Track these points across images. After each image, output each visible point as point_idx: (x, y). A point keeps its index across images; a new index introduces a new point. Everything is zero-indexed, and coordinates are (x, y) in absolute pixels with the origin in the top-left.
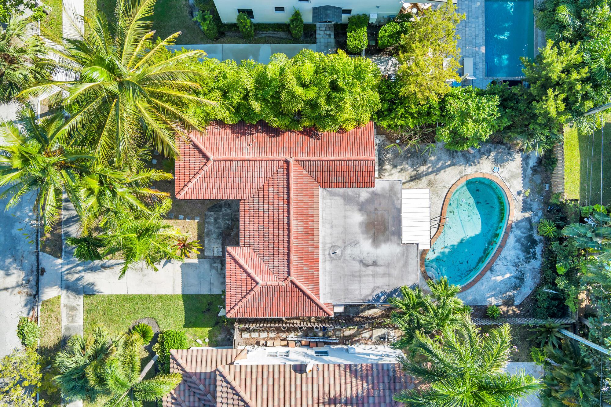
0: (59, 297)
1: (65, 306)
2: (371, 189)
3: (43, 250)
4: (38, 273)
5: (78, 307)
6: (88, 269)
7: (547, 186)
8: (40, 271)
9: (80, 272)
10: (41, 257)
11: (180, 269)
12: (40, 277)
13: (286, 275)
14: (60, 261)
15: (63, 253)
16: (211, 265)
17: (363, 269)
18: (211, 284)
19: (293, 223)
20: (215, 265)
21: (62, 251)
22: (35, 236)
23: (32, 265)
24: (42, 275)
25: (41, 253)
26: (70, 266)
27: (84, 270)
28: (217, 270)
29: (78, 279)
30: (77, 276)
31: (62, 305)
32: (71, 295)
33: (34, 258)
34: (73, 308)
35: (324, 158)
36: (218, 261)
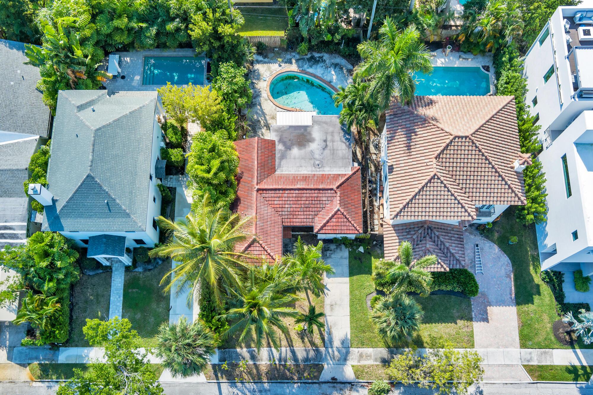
0: (353, 366)
1: (359, 361)
2: (277, 143)
3: (317, 377)
4: (335, 382)
5: (360, 352)
6: (331, 344)
7: (275, 49)
8: (334, 381)
9: (333, 351)
10: (323, 380)
11: (331, 279)
12: (338, 381)
13: (333, 192)
14: (326, 366)
15: (320, 363)
16: (328, 258)
17: (329, 148)
18: (341, 258)
19: (298, 186)
20: (328, 255)
21: (319, 364)
22: (307, 385)
23: (329, 387)
24: (336, 379)
25: (320, 380)
26: (329, 358)
27: (332, 347)
28: (332, 254)
29: (339, 351)
30: (336, 353)
31: (359, 364)
32: (350, 357)
33: (323, 386)
34: (361, 356)
35: (256, 167)
36: (325, 253)
